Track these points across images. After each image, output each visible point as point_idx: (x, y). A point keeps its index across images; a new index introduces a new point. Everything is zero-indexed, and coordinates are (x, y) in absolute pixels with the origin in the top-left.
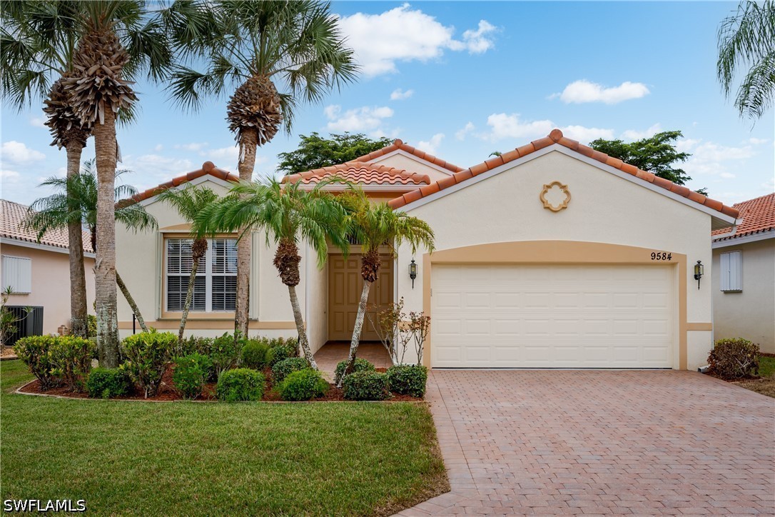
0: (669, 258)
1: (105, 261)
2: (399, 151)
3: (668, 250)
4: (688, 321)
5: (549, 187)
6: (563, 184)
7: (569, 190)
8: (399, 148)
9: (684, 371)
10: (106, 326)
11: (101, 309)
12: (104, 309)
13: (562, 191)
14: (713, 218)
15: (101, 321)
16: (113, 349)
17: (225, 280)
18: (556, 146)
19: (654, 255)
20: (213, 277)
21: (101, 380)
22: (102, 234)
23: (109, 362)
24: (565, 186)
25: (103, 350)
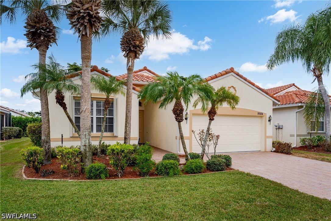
0: (262, 114)
1: (88, 108)
2: (145, 71)
3: (262, 111)
4: (267, 135)
5: (230, 88)
6: (235, 87)
7: (236, 89)
8: (146, 70)
9: (266, 152)
10: (87, 141)
11: (85, 133)
12: (87, 133)
13: (234, 89)
14: (273, 101)
15: (85, 139)
16: (90, 153)
17: (102, 119)
18: (232, 73)
19: (259, 113)
20: (97, 117)
21: (98, 170)
22: (86, 94)
23: (89, 159)
24: (235, 88)
25: (86, 154)
